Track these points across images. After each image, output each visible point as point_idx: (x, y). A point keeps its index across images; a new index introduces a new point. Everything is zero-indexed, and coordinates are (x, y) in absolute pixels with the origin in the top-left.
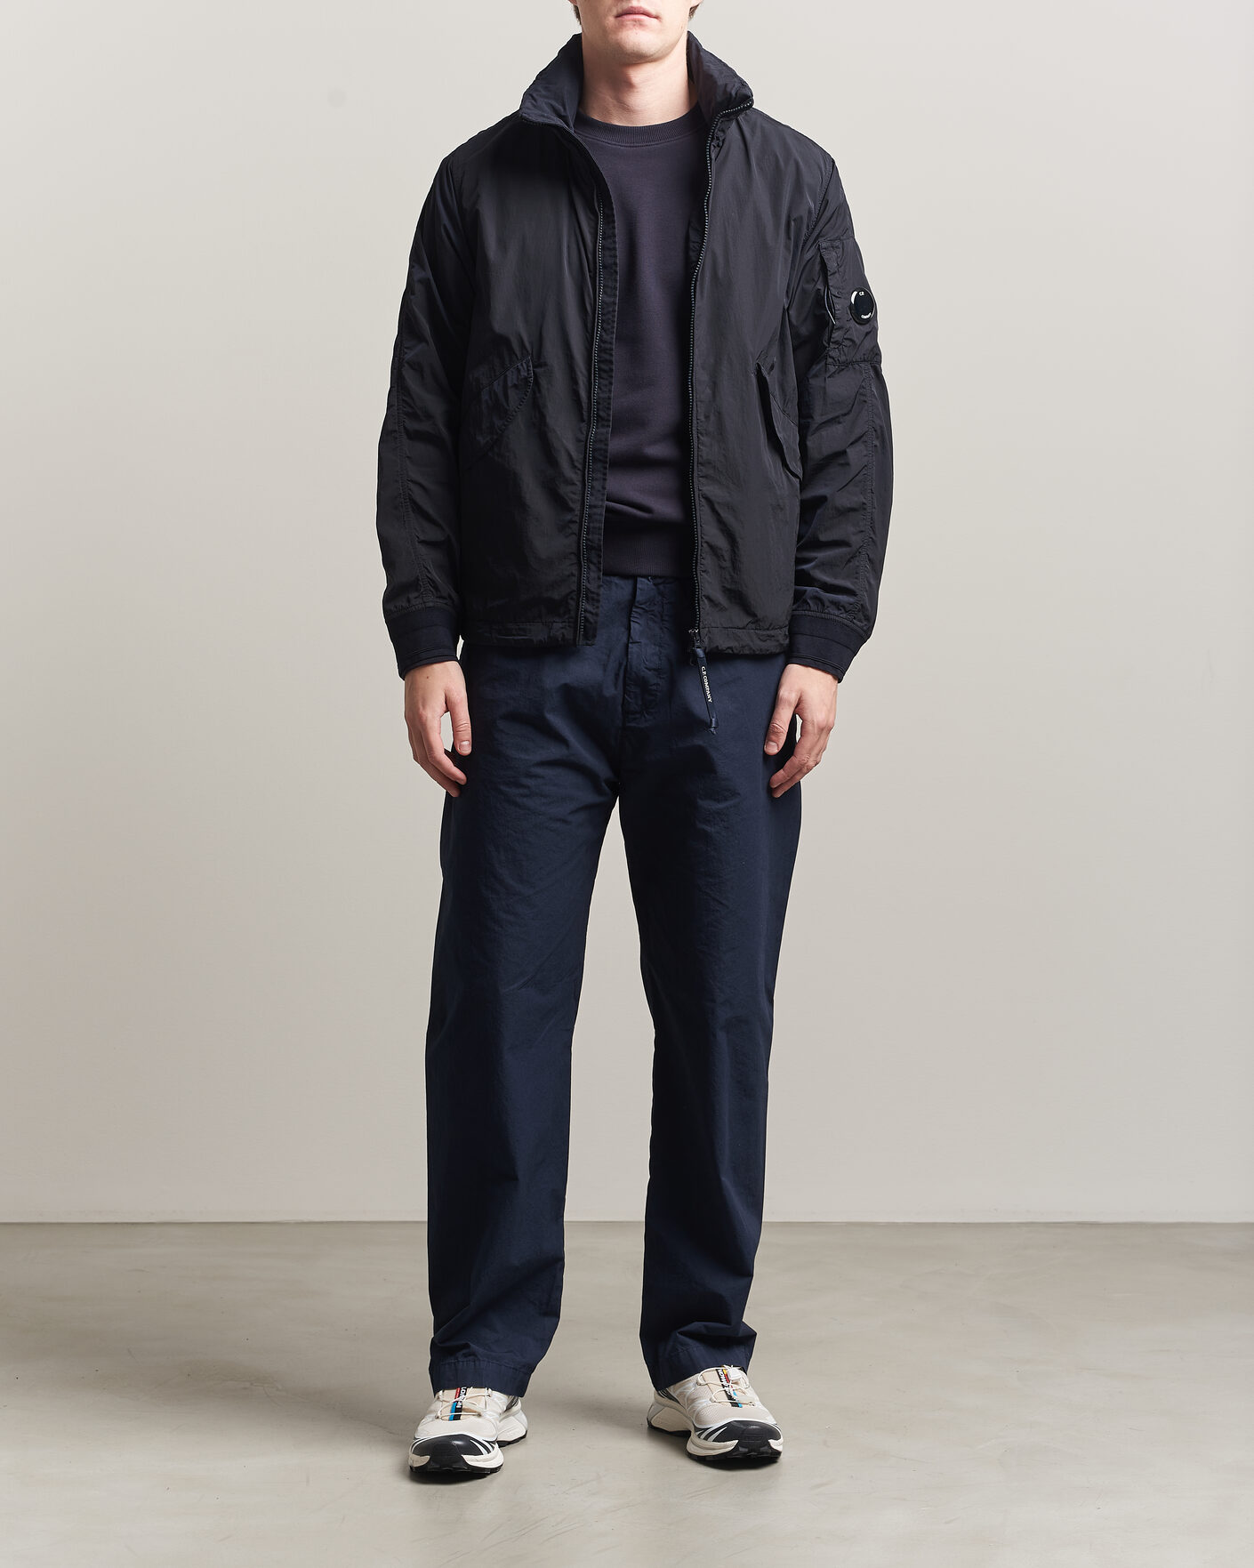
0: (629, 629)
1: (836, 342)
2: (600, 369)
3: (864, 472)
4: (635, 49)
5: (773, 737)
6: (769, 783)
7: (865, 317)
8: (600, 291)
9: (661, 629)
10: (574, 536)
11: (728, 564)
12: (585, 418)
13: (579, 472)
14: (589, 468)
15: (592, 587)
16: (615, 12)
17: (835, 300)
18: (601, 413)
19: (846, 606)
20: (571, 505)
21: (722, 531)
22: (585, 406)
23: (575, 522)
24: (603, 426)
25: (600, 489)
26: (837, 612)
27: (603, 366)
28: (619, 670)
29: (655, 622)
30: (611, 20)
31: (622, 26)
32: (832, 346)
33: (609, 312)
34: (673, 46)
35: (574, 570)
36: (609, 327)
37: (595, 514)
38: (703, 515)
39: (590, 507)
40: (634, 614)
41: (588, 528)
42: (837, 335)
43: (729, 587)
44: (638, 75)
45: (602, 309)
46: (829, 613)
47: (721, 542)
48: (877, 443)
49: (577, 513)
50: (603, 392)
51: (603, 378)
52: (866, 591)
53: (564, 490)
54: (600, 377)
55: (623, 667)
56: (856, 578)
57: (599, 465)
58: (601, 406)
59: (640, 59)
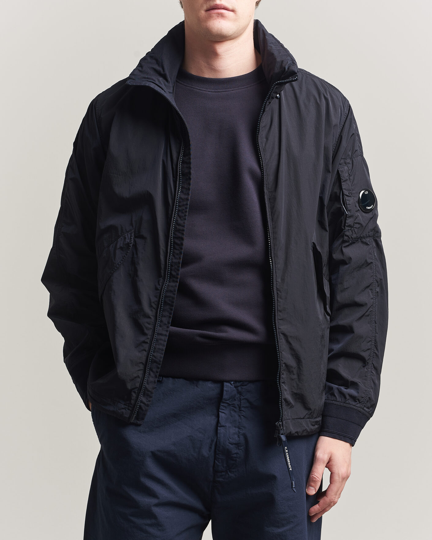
0: (218, 416)
1: (349, 226)
2: (174, 242)
3: (371, 309)
4: (219, 32)
5: (313, 484)
6: (308, 513)
7: (369, 208)
8: (178, 190)
9: (239, 416)
10: (144, 352)
11: (295, 377)
12: (162, 274)
13: (153, 310)
14: (161, 308)
15: (150, 387)
16: (205, 7)
17: (347, 198)
18: (174, 273)
19: (360, 399)
20: (146, 331)
21: (292, 355)
22: (163, 266)
23: (147, 343)
24: (174, 281)
25: (166, 323)
26: (354, 403)
27: (177, 241)
28: (211, 445)
29: (235, 411)
30: (203, 13)
31: (210, 17)
32: (347, 228)
33: (184, 205)
34: (244, 29)
35: (140, 374)
36: (183, 215)
37: (161, 340)
38: (282, 344)
39: (158, 334)
40: (221, 407)
41: (155, 348)
42: (349, 221)
43: (295, 392)
44: (221, 48)
45: (179, 202)
46: (349, 404)
47: (292, 362)
48: (378, 289)
49: (149, 337)
50: (175, 258)
51: (176, 249)
52: (372, 388)
53: (143, 321)
54: (174, 248)
55: (214, 443)
56: (365, 380)
57: (167, 307)
58: (173, 268)
59: (222, 38)
